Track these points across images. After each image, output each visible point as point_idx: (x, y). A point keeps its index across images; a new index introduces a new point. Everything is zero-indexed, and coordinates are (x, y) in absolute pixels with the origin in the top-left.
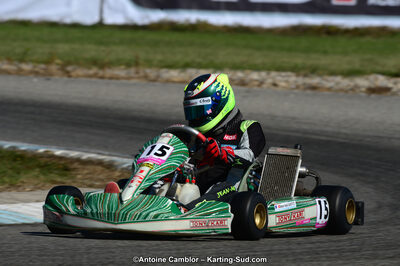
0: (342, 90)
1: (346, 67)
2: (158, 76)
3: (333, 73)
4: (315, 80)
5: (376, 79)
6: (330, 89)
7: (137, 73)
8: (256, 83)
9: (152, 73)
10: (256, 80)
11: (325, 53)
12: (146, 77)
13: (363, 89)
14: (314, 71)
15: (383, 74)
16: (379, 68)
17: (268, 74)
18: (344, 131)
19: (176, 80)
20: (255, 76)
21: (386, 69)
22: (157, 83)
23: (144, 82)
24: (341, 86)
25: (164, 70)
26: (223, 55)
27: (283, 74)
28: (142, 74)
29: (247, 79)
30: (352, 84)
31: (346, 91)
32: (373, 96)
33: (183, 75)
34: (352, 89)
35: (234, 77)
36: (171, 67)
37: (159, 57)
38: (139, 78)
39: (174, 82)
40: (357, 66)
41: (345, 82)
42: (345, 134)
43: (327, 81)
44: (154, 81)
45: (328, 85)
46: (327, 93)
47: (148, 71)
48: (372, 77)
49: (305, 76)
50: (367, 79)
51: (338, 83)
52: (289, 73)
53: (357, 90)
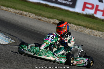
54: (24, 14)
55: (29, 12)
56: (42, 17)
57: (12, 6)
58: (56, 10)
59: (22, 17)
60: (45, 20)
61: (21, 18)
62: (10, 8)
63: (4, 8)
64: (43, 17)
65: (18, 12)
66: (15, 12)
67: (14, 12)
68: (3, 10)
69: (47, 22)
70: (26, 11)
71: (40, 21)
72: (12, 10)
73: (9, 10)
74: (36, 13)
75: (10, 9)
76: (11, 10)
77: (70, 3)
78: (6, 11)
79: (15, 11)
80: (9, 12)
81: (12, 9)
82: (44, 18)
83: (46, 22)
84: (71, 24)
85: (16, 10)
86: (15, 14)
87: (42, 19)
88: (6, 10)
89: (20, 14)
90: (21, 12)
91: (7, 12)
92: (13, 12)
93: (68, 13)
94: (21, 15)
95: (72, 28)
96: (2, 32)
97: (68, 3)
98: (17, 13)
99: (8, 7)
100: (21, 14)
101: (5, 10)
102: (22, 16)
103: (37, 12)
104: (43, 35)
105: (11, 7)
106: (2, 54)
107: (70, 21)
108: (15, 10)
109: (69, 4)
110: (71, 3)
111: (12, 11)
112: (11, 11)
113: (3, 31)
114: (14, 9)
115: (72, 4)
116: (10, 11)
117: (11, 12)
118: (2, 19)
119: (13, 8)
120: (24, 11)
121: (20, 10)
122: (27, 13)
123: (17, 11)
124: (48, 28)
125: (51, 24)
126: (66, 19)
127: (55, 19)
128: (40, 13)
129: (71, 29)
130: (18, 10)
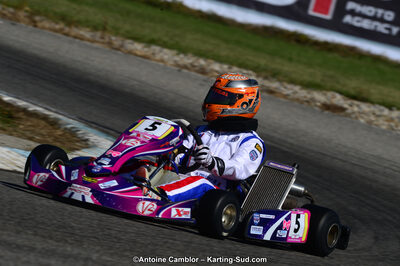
0: (298, 100)
1: (307, 78)
2: (122, 46)
3: (293, 82)
4: (274, 85)
5: (334, 97)
6: (286, 96)
7: (102, 38)
8: (216, 74)
9: (116, 41)
10: (217, 72)
11: (290, 60)
12: (110, 44)
13: (319, 104)
14: (275, 75)
15: (341, 93)
16: (339, 87)
17: (230, 68)
18: (290, 140)
19: (139, 53)
20: (216, 67)
21: (344, 89)
22: (119, 52)
23: (108, 49)
24: (296, 96)
25: (129, 41)
26: (190, 39)
27: (244, 71)
28: (107, 40)
29: (208, 69)
30: (309, 96)
31: (302, 102)
32: (327, 112)
33: (146, 49)
34: (307, 102)
35: (196, 64)
36: (136, 39)
37: (127, 27)
38: (103, 43)
39: (136, 55)
40: (318, 80)
41: (303, 93)
42: (292, 144)
43: (285, 87)
44: (118, 49)
45: (286, 92)
46: (282, 100)
47: (113, 38)
48: (330, 94)
49: (265, 78)
50: (325, 95)
51: (295, 93)
52: (250, 72)
53: (313, 104)
54: (213, 70)
55: (231, 64)
56: (280, 81)
57: (166, 39)
58: (336, 55)
59: (205, 81)
60: (292, 96)
61: (201, 85)
62: (158, 48)
63: (138, 47)
64: (285, 84)
65: (190, 61)
66: (181, 63)
67: (175, 61)
68: (132, 56)
69: (300, 101)
70: (219, 60)
71: (272, 96)
72: (167, 55)
73: (153, 54)
74: (257, 68)
75: (161, 51)
76: (166, 54)
77: (390, 30)
78: (144, 57)
79: (177, 58)
80: (158, 61)
81: (166, 50)
82: (289, 86)
83: (296, 103)
84: (394, 108)
85: (182, 56)
86: (179, 71)
87: (282, 88)
89: (198, 72)
90: (202, 62)
91: (146, 61)
92: (171, 62)
93: (382, 66)
94: (200, 75)
95: (397, 126)
97: (382, 28)
98: (185, 67)
99: (151, 42)
100: (203, 71)
101: (142, 56)
102: (204, 77)
103: (263, 61)
104: (284, 152)
105: (164, 45)
107: (390, 100)
108: (178, 54)
109: (386, 32)
110: (395, 30)
111: (166, 57)
112: (162, 61)
114: (175, 52)
115: (398, 33)
116: (158, 57)
117: (161, 64)
119: (170, 47)
120: (213, 59)
121: (200, 54)
122: (226, 67)
123: (187, 60)
124: (303, 125)
125: (317, 109)
126: (372, 91)
127: (332, 93)
128: (273, 66)
129: (393, 129)
130: (190, 55)
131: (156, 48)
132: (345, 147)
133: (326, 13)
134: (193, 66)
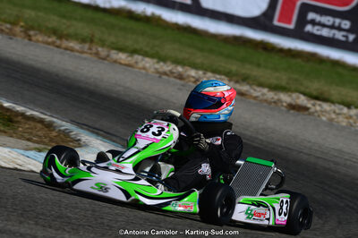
0: (266, 101)
1: (274, 81)
2: (108, 56)
3: (261, 85)
4: (245, 88)
5: (298, 98)
6: (256, 98)
7: (90, 49)
8: (193, 80)
9: (103, 52)
10: (193, 77)
11: (259, 65)
12: (97, 54)
13: (285, 104)
14: (245, 79)
15: (305, 94)
16: (302, 89)
17: (204, 74)
18: (261, 137)
19: (123, 62)
20: (193, 73)
21: (307, 91)
22: (106, 62)
23: (95, 58)
24: (265, 97)
25: (114, 51)
26: (169, 49)
27: (218, 76)
28: (94, 50)
29: (185, 75)
30: (276, 97)
31: (270, 103)
32: (292, 112)
33: (130, 59)
34: (275, 102)
35: (174, 71)
36: (121, 50)
37: (112, 39)
38: (91, 54)
39: (121, 64)
40: (284, 83)
41: (270, 95)
42: (261, 140)
43: (255, 90)
44: (104, 59)
45: (255, 94)
46: (252, 101)
47: (100, 49)
48: (294, 95)
49: (237, 82)
50: (290, 96)
51: (263, 94)
52: (223, 77)
53: (280, 104)
54: (189, 76)
55: (206, 70)
56: (248, 84)
57: (147, 49)
58: (299, 61)
59: (183, 85)
60: (261, 97)
61: (179, 89)
62: (140, 57)
63: (122, 57)
64: (256, 88)
65: (170, 68)
66: (161, 70)
67: (156, 69)
68: (118, 65)
69: (269, 102)
70: (195, 67)
71: (243, 98)
72: (149, 63)
73: (136, 63)
74: (229, 73)
75: (143, 60)
76: (147, 62)
77: (347, 37)
78: (128, 65)
79: (157, 66)
80: (140, 68)
81: (147, 59)
82: (258, 89)
83: (265, 104)
84: (352, 107)
85: (162, 64)
86: (160, 77)
87: (252, 91)
88: (127, 62)
89: (175, 77)
90: (180, 69)
91: (130, 68)
92: (152, 70)
93: (340, 70)
94: (178, 81)
95: (355, 123)
96: (114, 138)
97: (339, 35)
98: (165, 74)
99: (133, 52)
100: (180, 77)
101: (126, 65)
102: (182, 82)
103: (234, 67)
104: (255, 147)
105: (146, 54)
106: (117, 214)
107: (349, 99)
108: (158, 62)
109: (344, 39)
110: (351, 37)
111: (147, 65)
112: (144, 68)
113: (118, 134)
114: (155, 60)
115: (355, 40)
116: (140, 65)
117: (143, 71)
118: (115, 95)
119: (151, 56)
120: (189, 66)
121: (177, 62)
122: (201, 73)
123: (167, 67)
124: (271, 123)
125: (283, 108)
126: (333, 92)
127: (297, 94)
128: (244, 71)
129: (351, 125)
130: (169, 63)
131: (139, 58)
132: (309, 142)
133: (289, 22)
134: (171, 72)
